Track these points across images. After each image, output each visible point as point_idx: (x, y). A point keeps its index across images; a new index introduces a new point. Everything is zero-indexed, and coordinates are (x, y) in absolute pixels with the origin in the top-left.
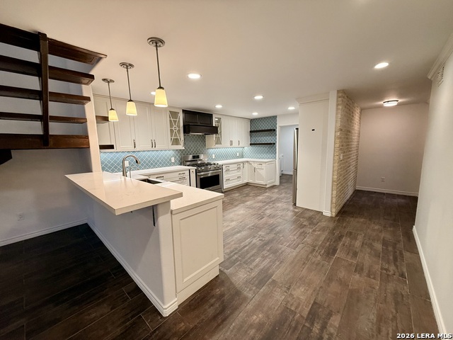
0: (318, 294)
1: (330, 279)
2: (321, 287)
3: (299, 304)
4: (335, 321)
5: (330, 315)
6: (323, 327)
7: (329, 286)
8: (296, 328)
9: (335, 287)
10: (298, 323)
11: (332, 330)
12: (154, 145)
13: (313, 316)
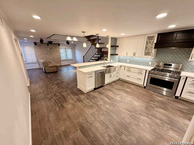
0: (66, 110)
1: (68, 117)
2: (68, 112)
3: (67, 104)
4: (57, 109)
5: (59, 109)
6: (59, 106)
7: (66, 114)
8: (62, 101)
9: (65, 116)
10: (63, 102)
11: (57, 107)
12: (134, 54)
13: (62, 106)
